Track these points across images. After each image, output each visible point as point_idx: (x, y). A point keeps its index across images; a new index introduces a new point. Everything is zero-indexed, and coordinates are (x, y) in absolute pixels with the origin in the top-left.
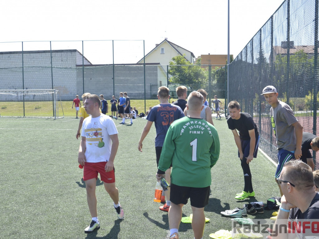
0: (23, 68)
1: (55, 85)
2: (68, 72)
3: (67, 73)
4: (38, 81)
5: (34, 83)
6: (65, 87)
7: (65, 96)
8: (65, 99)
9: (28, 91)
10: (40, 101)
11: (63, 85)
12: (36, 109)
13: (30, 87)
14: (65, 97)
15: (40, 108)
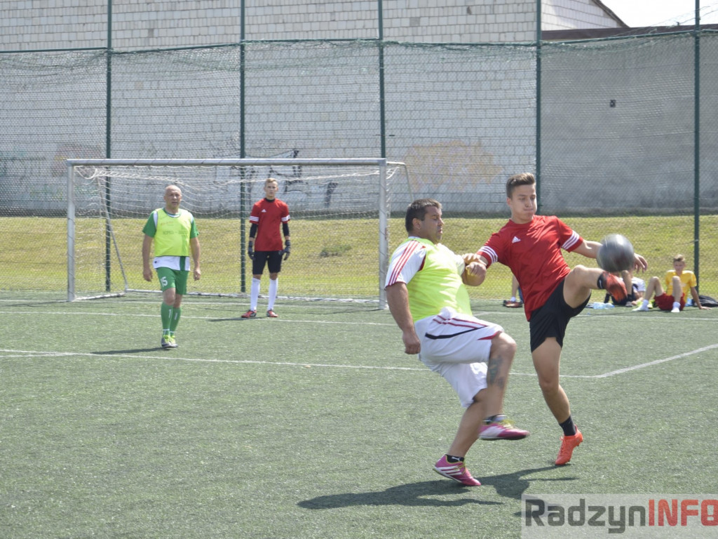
0: (242, 47)
1: (397, 133)
2: (496, 67)
3: (491, 75)
4: (351, 116)
5: (329, 126)
6: (480, 145)
7: (481, 189)
8: (480, 208)
9: (300, 165)
10: (355, 215)
11: (471, 133)
12: (325, 254)
13: (309, 144)
14: (481, 194)
15: (349, 248)
